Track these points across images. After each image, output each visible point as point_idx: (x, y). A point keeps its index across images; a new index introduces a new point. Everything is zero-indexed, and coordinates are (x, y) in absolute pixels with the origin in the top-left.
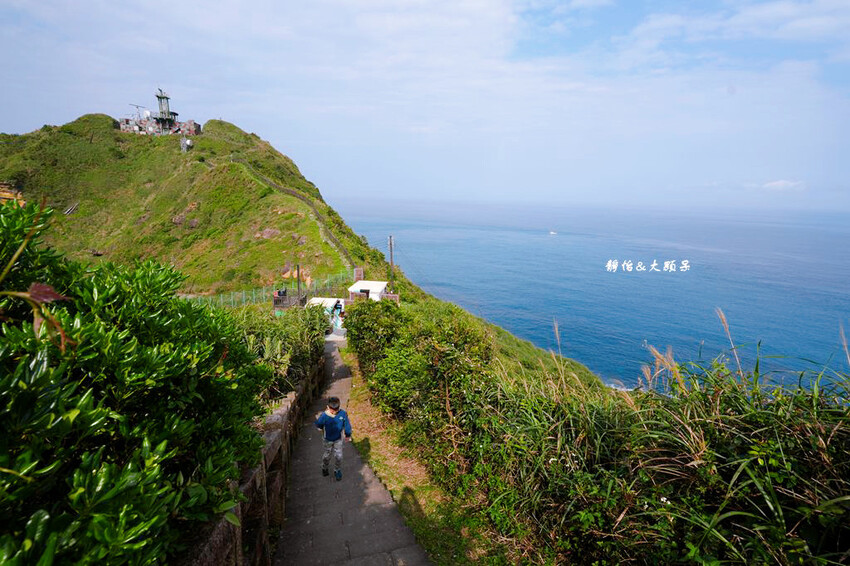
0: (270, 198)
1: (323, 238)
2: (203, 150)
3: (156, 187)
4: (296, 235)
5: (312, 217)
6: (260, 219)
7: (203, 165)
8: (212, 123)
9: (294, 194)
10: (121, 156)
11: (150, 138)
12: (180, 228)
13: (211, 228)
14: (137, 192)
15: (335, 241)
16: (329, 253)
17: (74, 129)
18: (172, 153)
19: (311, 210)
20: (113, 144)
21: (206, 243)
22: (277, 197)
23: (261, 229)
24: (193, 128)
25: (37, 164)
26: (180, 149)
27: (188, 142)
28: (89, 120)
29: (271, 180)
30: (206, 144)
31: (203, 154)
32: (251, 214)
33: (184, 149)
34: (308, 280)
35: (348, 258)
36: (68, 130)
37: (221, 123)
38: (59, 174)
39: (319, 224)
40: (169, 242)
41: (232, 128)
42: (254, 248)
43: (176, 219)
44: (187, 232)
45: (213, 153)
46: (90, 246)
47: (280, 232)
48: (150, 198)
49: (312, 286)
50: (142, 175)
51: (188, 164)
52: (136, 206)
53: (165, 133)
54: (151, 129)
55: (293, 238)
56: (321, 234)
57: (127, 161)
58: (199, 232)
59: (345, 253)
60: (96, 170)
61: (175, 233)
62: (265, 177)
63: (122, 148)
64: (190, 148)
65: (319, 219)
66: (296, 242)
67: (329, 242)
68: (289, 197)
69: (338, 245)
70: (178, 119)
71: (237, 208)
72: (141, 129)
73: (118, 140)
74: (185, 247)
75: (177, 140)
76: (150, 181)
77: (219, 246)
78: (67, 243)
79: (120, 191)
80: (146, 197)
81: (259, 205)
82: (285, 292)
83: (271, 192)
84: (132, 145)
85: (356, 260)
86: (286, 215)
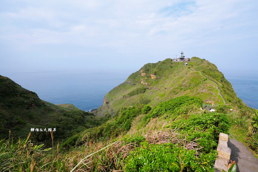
0: (206, 81)
1: (219, 94)
2: (190, 65)
3: (178, 74)
4: (211, 92)
5: (217, 88)
6: (203, 87)
7: (189, 69)
8: (193, 58)
9: (213, 81)
10: (172, 67)
11: (178, 63)
12: (184, 86)
13: (190, 87)
14: (174, 75)
15: (222, 96)
16: (220, 98)
17: (164, 62)
18: (182, 66)
19: (217, 86)
20: (171, 65)
21: (189, 90)
22: (208, 81)
23: (202, 90)
24: (188, 60)
25: (158, 70)
26: (184, 65)
27: (186, 63)
28: (167, 60)
29: (207, 76)
30: (191, 64)
31: (190, 66)
32: (200, 85)
33: (185, 65)
34: (213, 104)
35: (225, 101)
36: (164, 63)
37: (195, 58)
38: (161, 72)
39: (219, 90)
40: (181, 89)
41: (198, 58)
42: (200, 94)
43: (183, 84)
44: (185, 87)
45: (192, 66)
46: (164, 87)
47: (207, 91)
48: (177, 77)
49: (213, 106)
50: (175, 72)
51: (186, 69)
52: (173, 79)
53: (181, 61)
54: (178, 61)
55: (211, 93)
56: (219, 93)
57: (173, 68)
58: (188, 88)
59: (225, 99)
60: (167, 71)
61: (182, 87)
62: (206, 75)
63: (172, 65)
64: (187, 65)
65: (219, 89)
66: (211, 94)
67: (221, 96)
68: (212, 81)
69: (223, 97)
70: (185, 58)
71: (197, 83)
72: (176, 61)
73: (172, 64)
74: (184, 91)
75: (184, 63)
76: (177, 73)
77: (192, 92)
78: (161, 86)
79: (171, 75)
80: (176, 76)
81: (203, 83)
82: (206, 106)
83: (206, 79)
84: (174, 64)
85: (227, 101)
86: (210, 86)
